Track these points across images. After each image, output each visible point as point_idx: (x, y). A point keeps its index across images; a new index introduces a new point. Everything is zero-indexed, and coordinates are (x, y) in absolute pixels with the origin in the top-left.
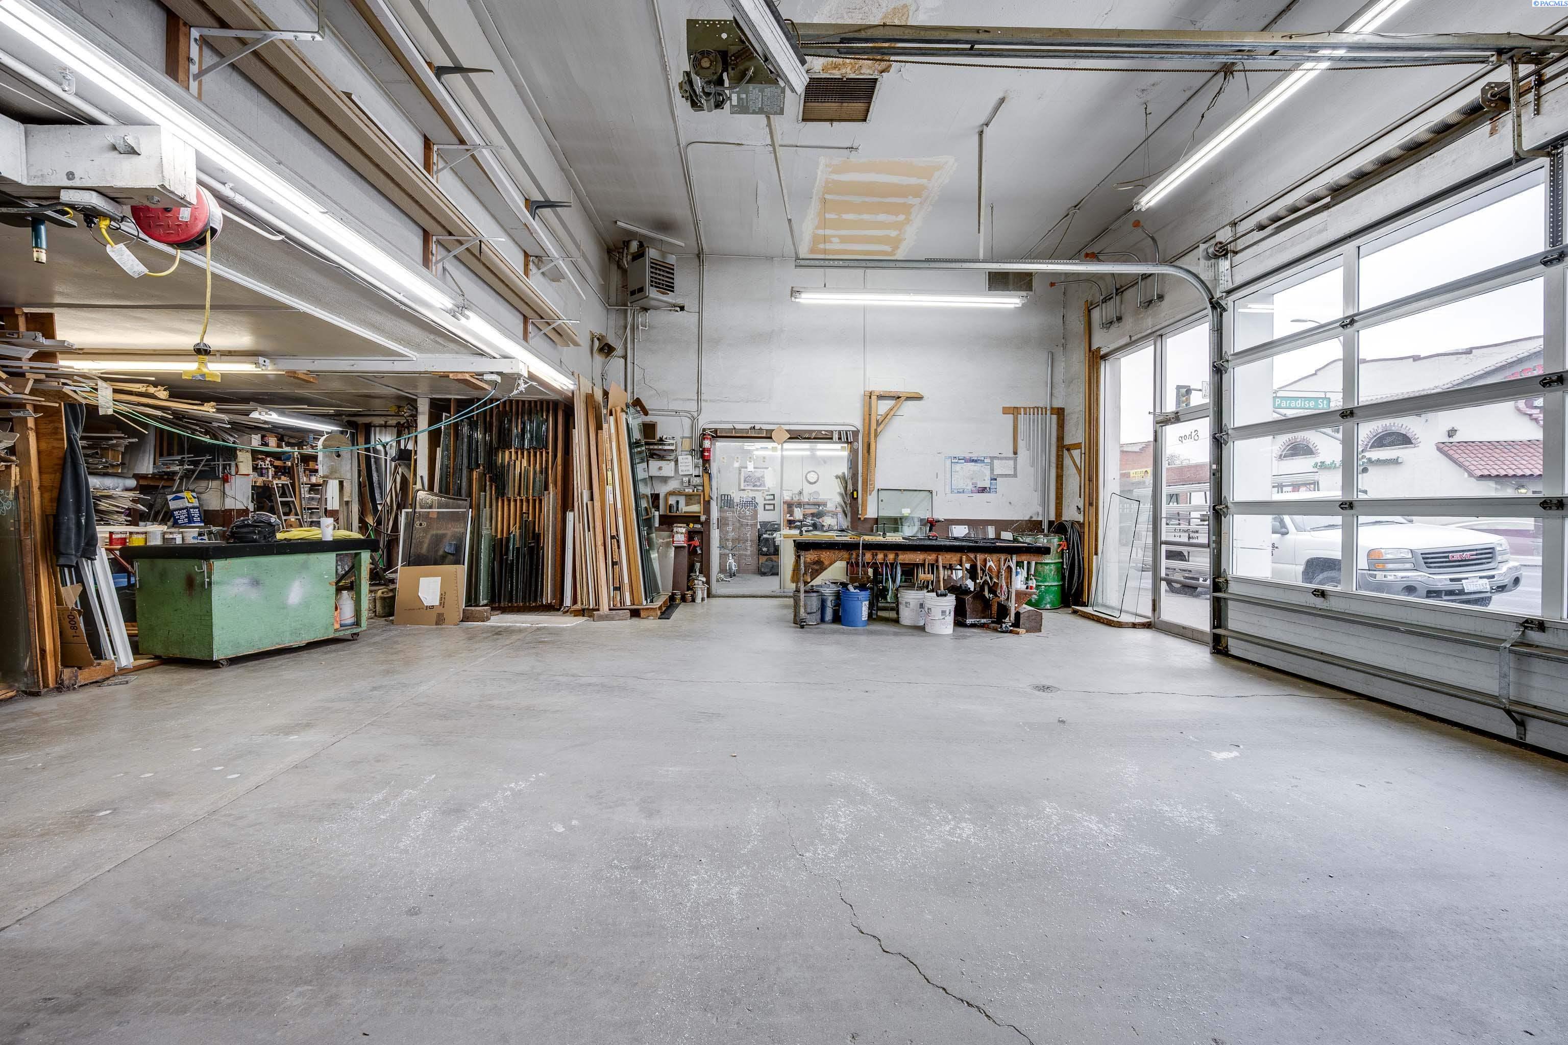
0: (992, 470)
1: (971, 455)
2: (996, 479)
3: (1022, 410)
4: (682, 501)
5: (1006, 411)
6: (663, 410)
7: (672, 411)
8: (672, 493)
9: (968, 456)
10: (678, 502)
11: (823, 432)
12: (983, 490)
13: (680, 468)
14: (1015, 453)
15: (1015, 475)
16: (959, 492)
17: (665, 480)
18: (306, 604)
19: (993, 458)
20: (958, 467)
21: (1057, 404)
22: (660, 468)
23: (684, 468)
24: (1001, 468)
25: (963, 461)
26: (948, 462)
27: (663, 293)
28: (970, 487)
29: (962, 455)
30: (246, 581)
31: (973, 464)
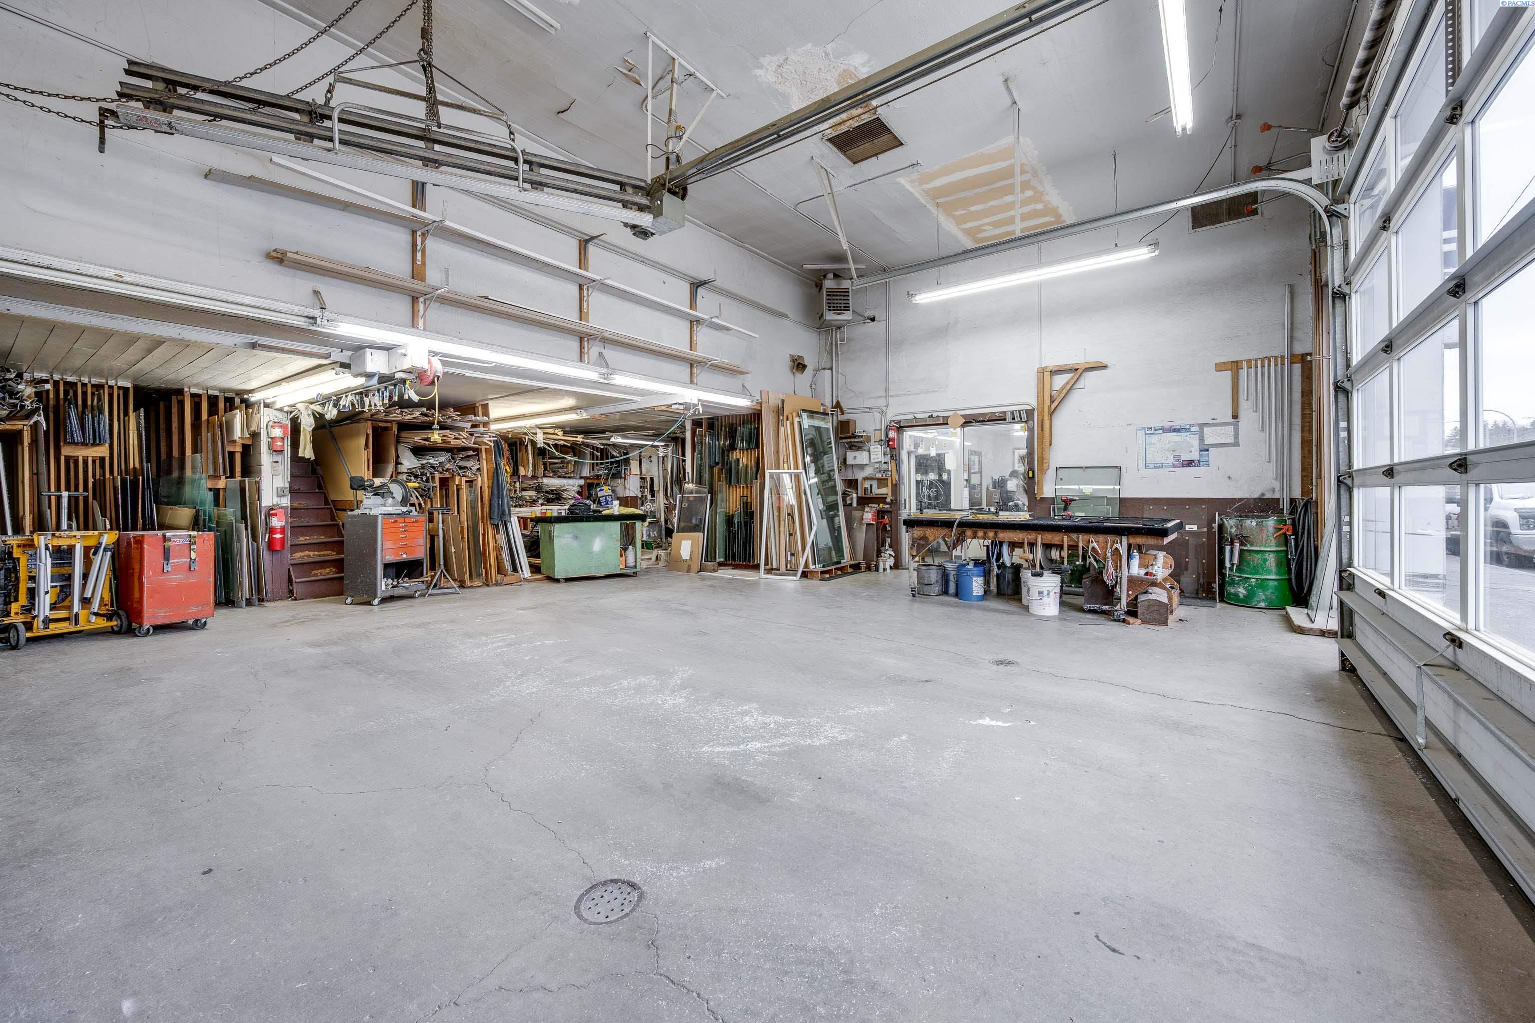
0: (1202, 439)
1: (1171, 424)
2: (1207, 450)
3: (1245, 363)
4: (875, 484)
5: (1220, 367)
6: (859, 408)
7: (867, 408)
8: (865, 479)
9: (1167, 425)
10: (871, 486)
11: (997, 414)
12: (1190, 463)
13: (872, 457)
14: (1235, 417)
15: (1236, 444)
16: (1155, 467)
17: (862, 467)
18: (603, 552)
19: (1202, 426)
20: (1154, 439)
21: (1299, 349)
22: (855, 458)
23: (875, 457)
24: (1211, 436)
25: (1161, 431)
26: (1141, 434)
27: (839, 314)
28: (1171, 460)
29: (1159, 425)
30: (570, 536)
31: (1175, 434)
